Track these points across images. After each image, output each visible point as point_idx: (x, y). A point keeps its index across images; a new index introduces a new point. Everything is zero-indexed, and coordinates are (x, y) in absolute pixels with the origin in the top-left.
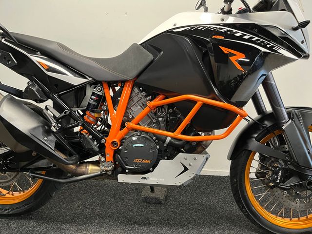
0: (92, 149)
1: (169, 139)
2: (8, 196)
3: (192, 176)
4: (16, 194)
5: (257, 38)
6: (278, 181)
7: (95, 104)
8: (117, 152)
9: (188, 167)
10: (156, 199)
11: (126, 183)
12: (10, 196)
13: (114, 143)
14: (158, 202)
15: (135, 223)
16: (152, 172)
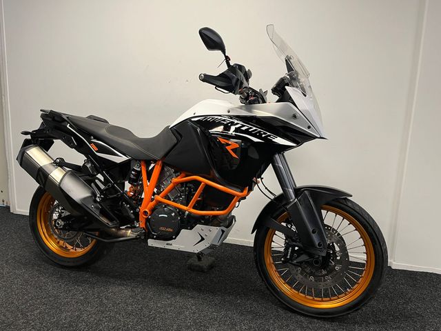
0: (129, 217)
1: (187, 212)
2: (72, 250)
3: (208, 245)
4: (79, 250)
5: (255, 128)
6: (288, 257)
7: (134, 178)
8: (147, 220)
9: (204, 237)
10: (199, 266)
11: (156, 247)
12: (73, 251)
13: (145, 213)
14: (200, 270)
15: (170, 285)
16: (175, 239)
